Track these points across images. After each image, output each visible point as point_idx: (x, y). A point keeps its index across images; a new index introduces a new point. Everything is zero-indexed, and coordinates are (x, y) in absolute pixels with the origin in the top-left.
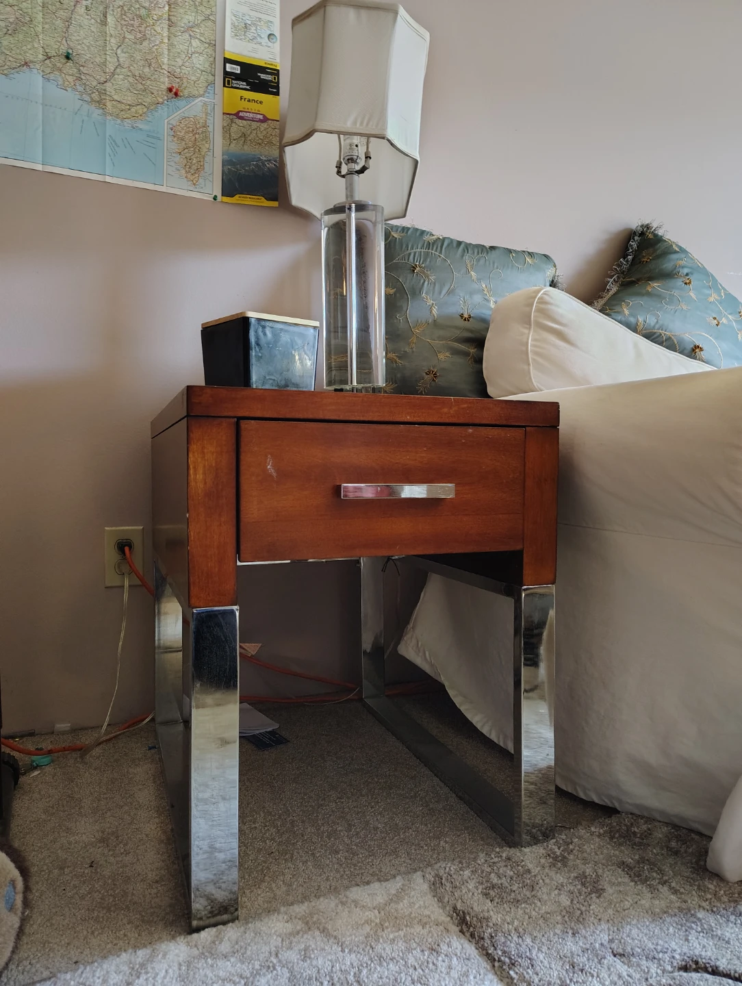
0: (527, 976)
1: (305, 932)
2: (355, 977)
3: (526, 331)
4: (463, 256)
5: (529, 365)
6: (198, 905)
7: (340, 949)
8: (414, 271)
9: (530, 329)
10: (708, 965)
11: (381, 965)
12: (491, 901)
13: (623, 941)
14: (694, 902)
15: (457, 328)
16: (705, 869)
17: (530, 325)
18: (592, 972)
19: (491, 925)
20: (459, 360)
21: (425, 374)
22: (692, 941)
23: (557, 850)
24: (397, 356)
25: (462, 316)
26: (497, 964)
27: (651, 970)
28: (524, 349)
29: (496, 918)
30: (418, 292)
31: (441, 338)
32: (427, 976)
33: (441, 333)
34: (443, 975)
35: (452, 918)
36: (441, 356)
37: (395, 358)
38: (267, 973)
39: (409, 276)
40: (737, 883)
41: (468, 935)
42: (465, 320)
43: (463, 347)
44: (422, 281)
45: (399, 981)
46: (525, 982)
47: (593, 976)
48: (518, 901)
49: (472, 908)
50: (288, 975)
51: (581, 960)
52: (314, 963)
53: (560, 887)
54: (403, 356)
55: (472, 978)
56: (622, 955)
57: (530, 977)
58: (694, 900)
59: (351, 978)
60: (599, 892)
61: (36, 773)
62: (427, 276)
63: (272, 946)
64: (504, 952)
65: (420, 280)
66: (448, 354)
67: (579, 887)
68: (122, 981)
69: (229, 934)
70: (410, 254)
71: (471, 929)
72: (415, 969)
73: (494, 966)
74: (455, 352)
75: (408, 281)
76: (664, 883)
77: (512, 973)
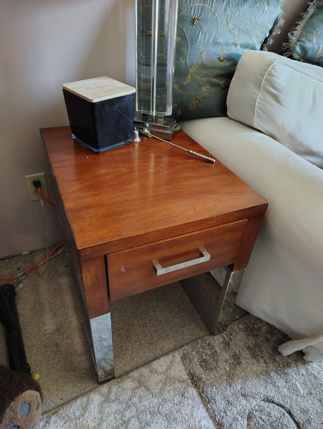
0: (213, 408)
1: (139, 388)
2: (157, 409)
3: (256, 92)
4: (225, 10)
5: (254, 114)
6: (100, 373)
7: (152, 396)
8: (193, 23)
9: (259, 90)
10: (271, 400)
11: (166, 404)
12: (203, 368)
13: (245, 389)
14: (271, 368)
15: (216, 68)
16: (277, 350)
17: (260, 88)
18: (234, 405)
19: (202, 381)
20: (213, 90)
21: (193, 100)
22: (267, 388)
23: (226, 338)
24: (178, 87)
25: (219, 59)
26: (204, 400)
27: (253, 403)
28: (253, 103)
29: (204, 377)
30: (194, 42)
31: (205, 76)
32: (181, 409)
33: (206, 72)
34: (186, 408)
35: (189, 376)
36: (204, 89)
37: (177, 88)
38: (128, 409)
39: (190, 27)
40: (286, 356)
41: (194, 385)
42: (221, 61)
43: (216, 81)
44: (198, 32)
45: (172, 411)
46: (213, 409)
47: (234, 406)
48: (212, 369)
49: (196, 373)
50: (135, 410)
51: (231, 399)
52: (144, 403)
53: (226, 361)
54: (182, 87)
55: (195, 408)
56: (245, 396)
57: (214, 408)
58: (271, 366)
59: (156, 410)
60: (239, 363)
61: (21, 286)
62: (202, 28)
63: (129, 395)
64: (206, 396)
65: (197, 31)
66: (208, 87)
67: (233, 361)
68: (80, 414)
69: (113, 389)
70: (192, 8)
71: (196, 383)
72: (177, 405)
73: (203, 400)
74: (213, 85)
75: (189, 32)
76: (262, 357)
77: (208, 405)
